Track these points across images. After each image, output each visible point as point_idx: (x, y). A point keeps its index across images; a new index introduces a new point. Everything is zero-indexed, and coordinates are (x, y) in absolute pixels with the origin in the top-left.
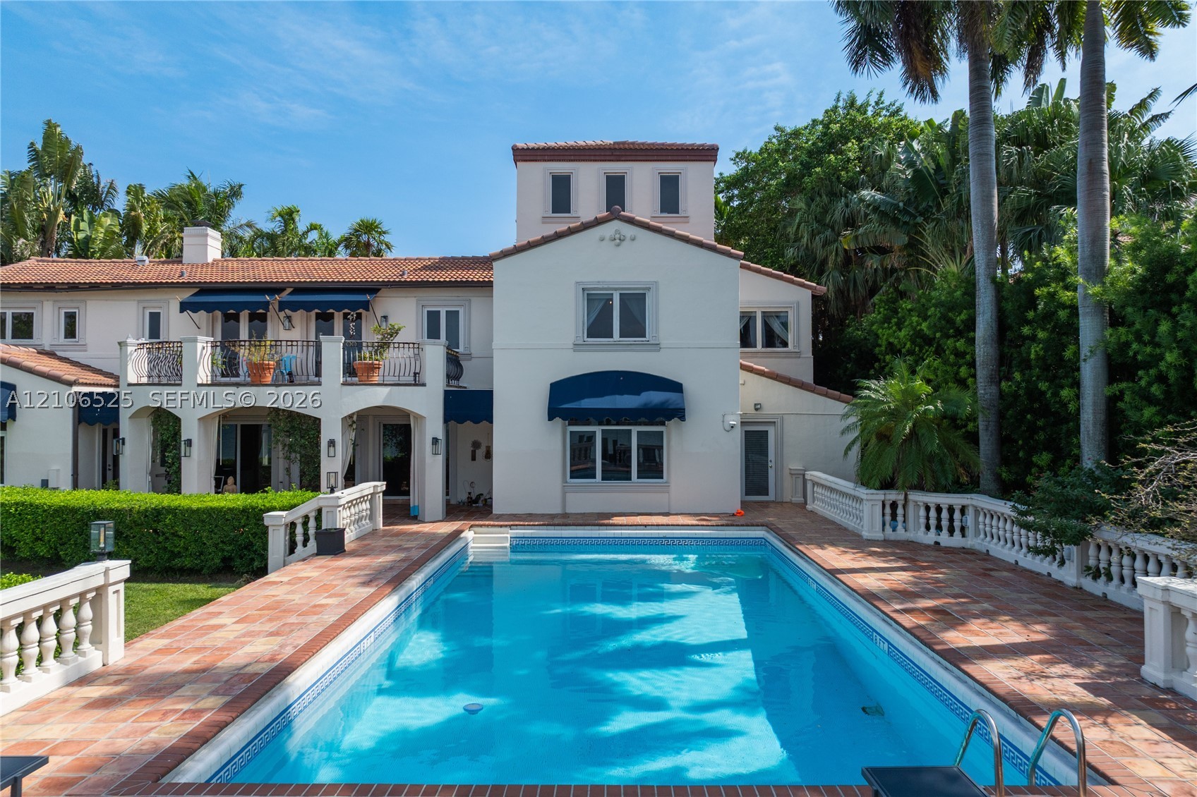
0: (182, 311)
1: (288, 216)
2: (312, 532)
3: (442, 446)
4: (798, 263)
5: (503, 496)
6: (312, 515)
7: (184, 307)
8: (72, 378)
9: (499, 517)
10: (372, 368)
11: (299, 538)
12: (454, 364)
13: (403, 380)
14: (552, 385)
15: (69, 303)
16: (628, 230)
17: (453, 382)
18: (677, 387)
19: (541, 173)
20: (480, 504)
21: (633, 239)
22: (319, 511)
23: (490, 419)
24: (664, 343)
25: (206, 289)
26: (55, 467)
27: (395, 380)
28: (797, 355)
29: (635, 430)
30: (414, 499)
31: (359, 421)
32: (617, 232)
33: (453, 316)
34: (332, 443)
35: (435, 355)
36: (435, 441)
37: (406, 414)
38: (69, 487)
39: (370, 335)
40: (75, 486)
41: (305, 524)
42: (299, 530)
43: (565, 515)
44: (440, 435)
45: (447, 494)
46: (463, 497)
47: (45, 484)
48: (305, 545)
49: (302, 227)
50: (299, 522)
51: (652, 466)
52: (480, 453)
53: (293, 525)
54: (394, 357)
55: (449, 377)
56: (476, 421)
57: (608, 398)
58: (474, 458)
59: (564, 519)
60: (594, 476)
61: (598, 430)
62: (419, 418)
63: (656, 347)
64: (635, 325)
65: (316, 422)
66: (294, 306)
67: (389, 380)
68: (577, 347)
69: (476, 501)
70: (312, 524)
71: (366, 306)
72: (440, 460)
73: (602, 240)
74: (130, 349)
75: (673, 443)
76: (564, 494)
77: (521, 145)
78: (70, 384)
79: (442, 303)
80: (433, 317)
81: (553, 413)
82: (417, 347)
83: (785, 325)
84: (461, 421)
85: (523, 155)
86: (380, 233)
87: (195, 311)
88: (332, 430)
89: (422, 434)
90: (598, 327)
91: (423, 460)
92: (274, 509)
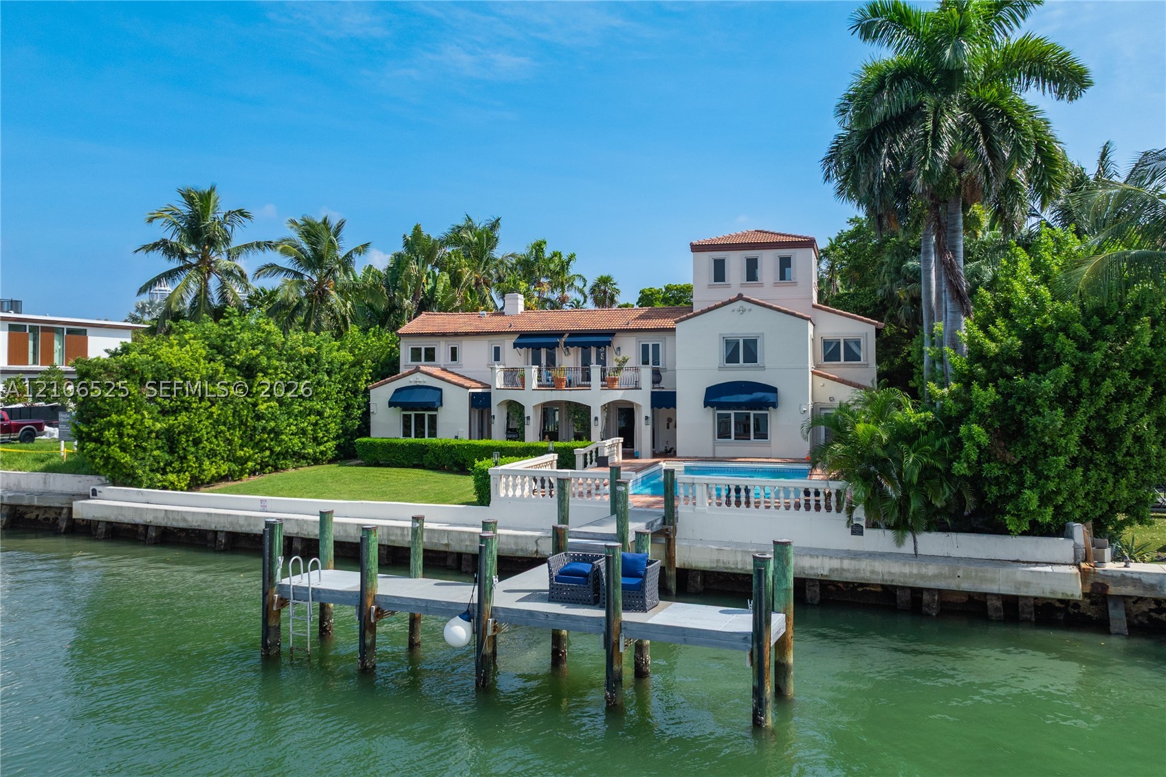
0: (515, 347)
1: (539, 247)
2: (594, 458)
3: (650, 421)
4: (884, 300)
5: (681, 447)
6: (594, 451)
7: (515, 345)
8: (469, 385)
9: (679, 458)
10: (615, 380)
11: (589, 461)
12: (657, 376)
13: (631, 386)
14: (707, 389)
15: (453, 342)
16: (747, 306)
17: (656, 386)
18: (774, 390)
19: (708, 258)
20: (672, 453)
21: (750, 310)
22: (597, 449)
23: (675, 407)
24: (767, 366)
25: (523, 335)
26: (461, 430)
27: (626, 387)
28: (867, 366)
29: (752, 413)
30: (636, 449)
31: (607, 408)
32: (742, 307)
33: (656, 347)
34: (596, 419)
35: (646, 374)
36: (647, 418)
37: (632, 404)
38: (468, 438)
39: (612, 363)
40: (470, 438)
41: (591, 454)
42: (588, 457)
43: (715, 457)
44: (649, 415)
45: (654, 447)
46: (662, 449)
47: (456, 437)
48: (591, 463)
49: (547, 255)
50: (588, 453)
51: (762, 434)
52: (671, 425)
53: (586, 455)
54: (624, 375)
55: (654, 382)
56: (668, 407)
57: (735, 396)
58: (668, 428)
59: (714, 459)
60: (730, 437)
61: (732, 413)
62: (638, 405)
63: (763, 368)
64: (751, 356)
65: (589, 408)
66: (572, 345)
67: (623, 387)
68: (720, 368)
69: (670, 452)
70: (594, 454)
71: (609, 344)
72: (649, 428)
73: (733, 311)
74: (497, 371)
75: (772, 421)
76: (714, 446)
77: (695, 242)
78: (468, 388)
79: (650, 340)
80: (645, 348)
81: (706, 404)
82: (637, 369)
83: (859, 346)
84: (660, 407)
85: (696, 248)
86: (612, 284)
87: (521, 348)
88: (596, 412)
89: (640, 415)
90: (732, 358)
91: (640, 428)
92: (577, 448)
